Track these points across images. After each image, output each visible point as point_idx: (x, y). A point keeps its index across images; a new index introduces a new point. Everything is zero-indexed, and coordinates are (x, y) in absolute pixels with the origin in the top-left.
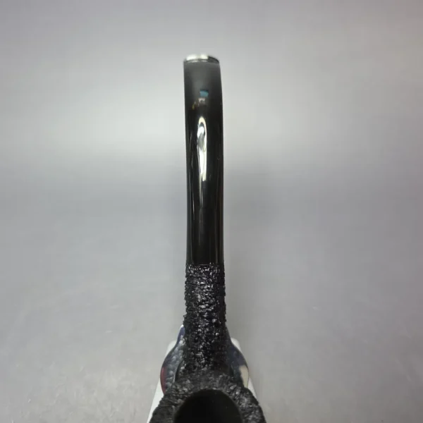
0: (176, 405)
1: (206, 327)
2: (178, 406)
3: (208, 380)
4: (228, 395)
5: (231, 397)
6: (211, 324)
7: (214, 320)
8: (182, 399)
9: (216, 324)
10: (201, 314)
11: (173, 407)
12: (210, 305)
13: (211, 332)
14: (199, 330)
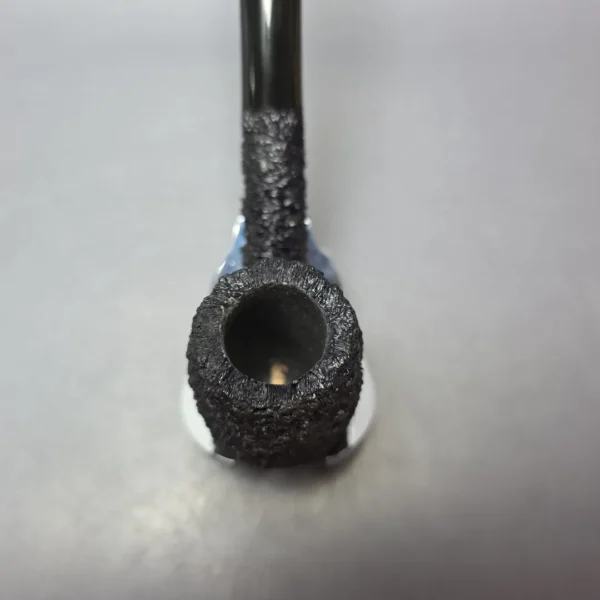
0: (226, 306)
1: (275, 212)
2: (230, 308)
3: (275, 272)
4: (305, 291)
5: (309, 294)
6: (283, 208)
7: (288, 203)
8: (235, 297)
9: (291, 208)
10: (268, 193)
11: (222, 307)
12: (281, 177)
13: (282, 220)
14: (265, 217)
